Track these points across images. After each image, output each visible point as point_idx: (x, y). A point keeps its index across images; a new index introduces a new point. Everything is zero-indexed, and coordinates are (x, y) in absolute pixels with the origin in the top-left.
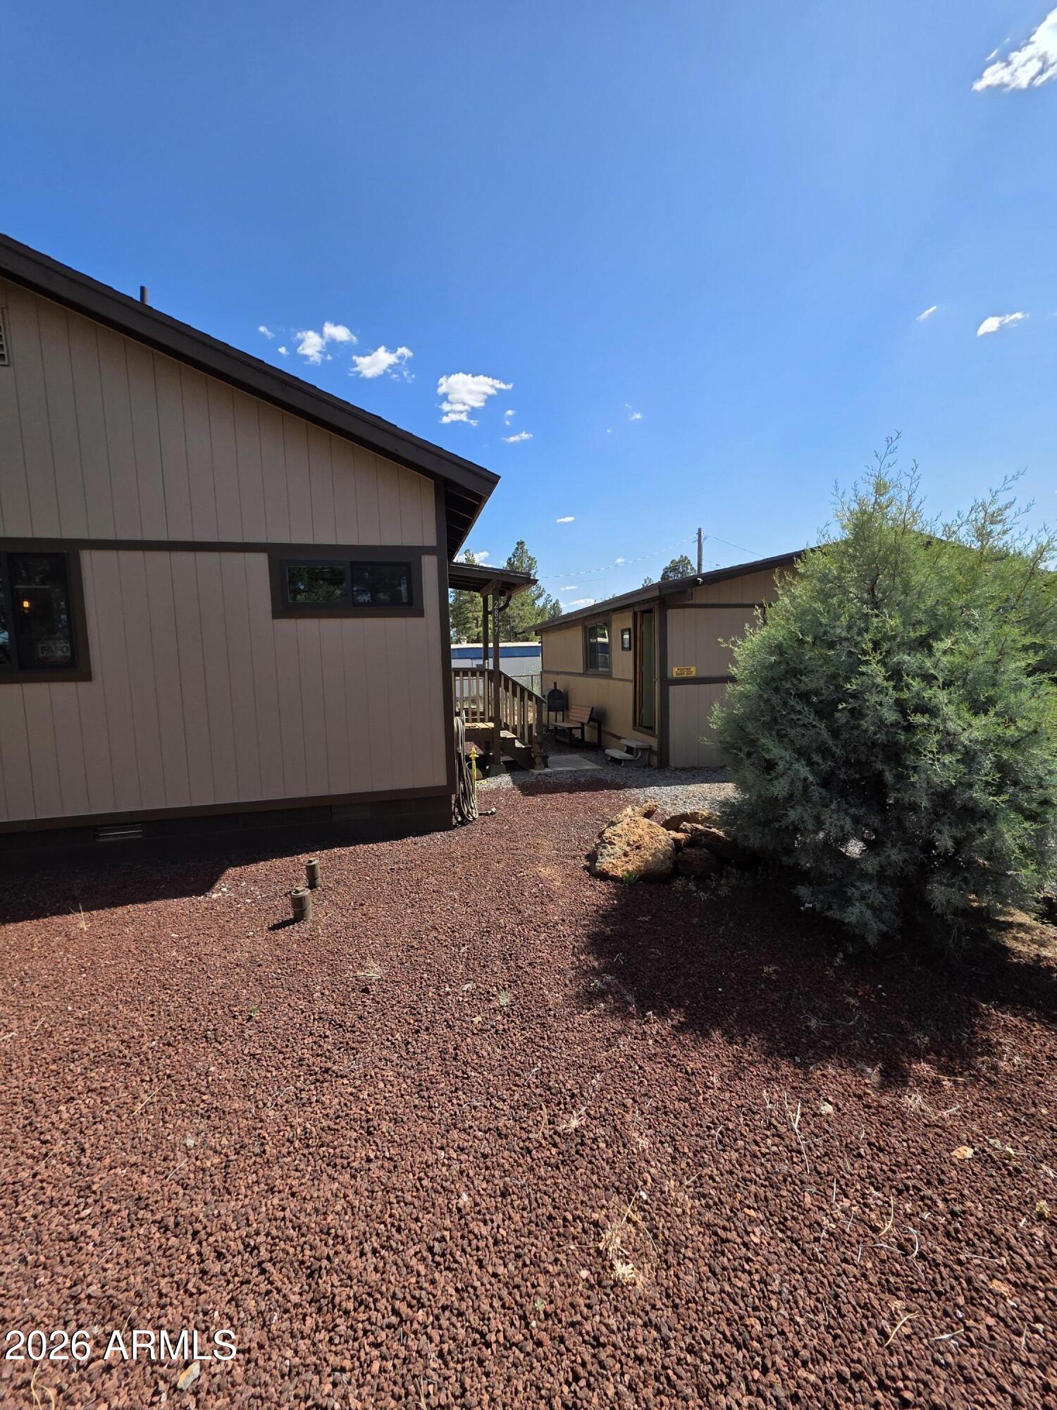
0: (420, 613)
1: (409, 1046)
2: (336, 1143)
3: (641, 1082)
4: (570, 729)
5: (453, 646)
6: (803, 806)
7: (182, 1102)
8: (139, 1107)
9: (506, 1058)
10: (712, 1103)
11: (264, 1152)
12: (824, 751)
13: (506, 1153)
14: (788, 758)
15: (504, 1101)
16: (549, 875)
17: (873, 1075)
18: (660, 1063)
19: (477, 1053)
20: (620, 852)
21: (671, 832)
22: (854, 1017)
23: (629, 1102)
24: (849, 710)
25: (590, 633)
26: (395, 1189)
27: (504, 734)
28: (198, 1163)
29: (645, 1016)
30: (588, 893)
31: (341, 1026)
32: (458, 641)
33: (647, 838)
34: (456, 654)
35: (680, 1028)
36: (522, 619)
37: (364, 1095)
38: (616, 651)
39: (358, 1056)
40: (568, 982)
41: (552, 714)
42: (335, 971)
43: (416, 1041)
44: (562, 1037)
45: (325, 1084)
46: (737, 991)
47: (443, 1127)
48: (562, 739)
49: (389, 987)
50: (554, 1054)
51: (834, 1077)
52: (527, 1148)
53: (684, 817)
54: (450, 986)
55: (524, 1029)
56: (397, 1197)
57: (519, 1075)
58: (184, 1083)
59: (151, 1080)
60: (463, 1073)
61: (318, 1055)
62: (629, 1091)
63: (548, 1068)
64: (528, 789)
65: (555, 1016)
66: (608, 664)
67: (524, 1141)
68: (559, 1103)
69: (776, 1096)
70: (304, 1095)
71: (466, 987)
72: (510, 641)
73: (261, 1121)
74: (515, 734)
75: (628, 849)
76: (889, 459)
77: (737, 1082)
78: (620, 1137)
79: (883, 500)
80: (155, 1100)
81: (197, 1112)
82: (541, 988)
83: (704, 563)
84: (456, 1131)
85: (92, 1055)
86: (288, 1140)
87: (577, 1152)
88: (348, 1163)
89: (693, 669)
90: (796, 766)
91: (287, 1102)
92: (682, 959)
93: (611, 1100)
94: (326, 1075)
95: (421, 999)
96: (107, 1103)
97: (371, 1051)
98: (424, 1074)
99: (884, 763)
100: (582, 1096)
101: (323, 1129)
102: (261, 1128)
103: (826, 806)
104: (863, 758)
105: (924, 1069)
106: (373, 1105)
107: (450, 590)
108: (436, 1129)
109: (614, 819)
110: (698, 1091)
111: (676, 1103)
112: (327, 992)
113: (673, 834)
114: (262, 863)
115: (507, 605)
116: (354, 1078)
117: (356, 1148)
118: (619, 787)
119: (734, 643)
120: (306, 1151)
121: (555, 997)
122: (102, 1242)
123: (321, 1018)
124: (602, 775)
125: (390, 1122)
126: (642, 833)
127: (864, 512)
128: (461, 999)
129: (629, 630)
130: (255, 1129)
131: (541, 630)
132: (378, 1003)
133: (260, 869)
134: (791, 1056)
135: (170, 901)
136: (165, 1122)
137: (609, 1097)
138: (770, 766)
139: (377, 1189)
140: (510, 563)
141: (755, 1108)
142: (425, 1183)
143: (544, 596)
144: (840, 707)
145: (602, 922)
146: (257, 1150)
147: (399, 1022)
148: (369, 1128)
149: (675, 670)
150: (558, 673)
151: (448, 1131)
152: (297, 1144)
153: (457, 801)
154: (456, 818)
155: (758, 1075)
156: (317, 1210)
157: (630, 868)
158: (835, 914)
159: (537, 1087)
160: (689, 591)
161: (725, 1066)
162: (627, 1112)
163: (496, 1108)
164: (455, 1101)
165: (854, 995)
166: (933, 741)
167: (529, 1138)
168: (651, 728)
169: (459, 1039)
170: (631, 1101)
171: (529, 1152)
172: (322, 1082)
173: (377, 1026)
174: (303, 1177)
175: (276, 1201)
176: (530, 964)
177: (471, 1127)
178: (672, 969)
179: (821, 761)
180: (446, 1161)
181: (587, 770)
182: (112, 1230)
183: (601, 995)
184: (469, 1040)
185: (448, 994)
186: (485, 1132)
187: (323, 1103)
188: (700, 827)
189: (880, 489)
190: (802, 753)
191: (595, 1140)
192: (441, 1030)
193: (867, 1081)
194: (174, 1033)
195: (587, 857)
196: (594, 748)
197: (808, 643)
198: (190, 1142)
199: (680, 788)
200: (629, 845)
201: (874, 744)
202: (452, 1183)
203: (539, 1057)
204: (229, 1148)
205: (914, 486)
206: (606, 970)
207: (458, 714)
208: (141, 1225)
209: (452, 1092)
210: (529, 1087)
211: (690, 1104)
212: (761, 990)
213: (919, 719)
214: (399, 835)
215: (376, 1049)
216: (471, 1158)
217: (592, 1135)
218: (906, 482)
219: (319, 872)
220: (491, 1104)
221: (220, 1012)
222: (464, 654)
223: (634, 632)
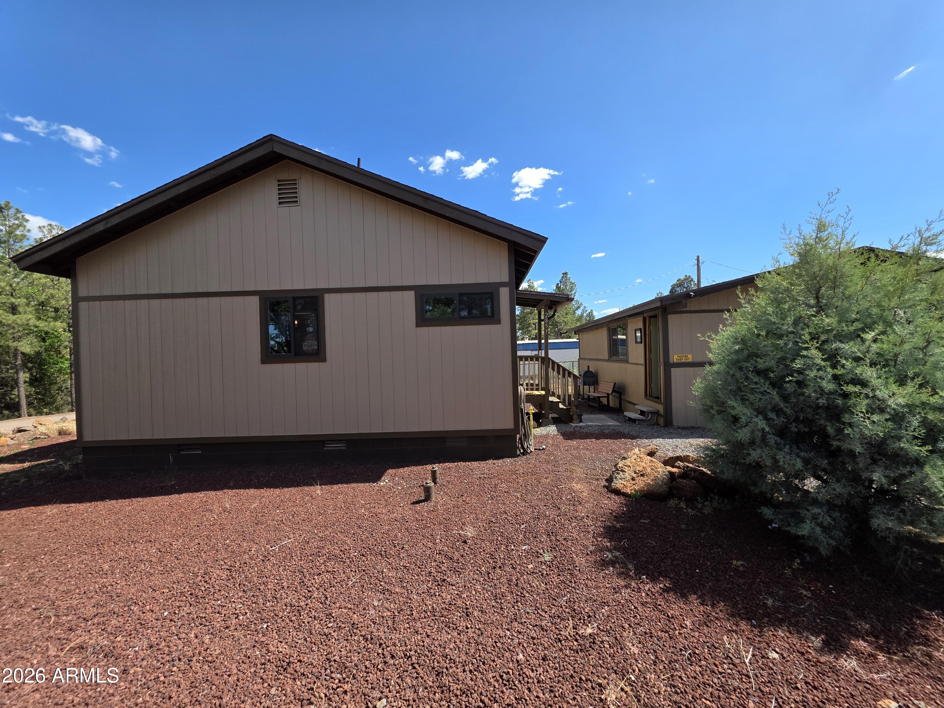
0: (498, 322)
1: (490, 575)
2: (449, 616)
3: (636, 616)
4: (599, 397)
5: (518, 342)
6: (762, 448)
7: (371, 584)
8: (350, 583)
9: (547, 589)
10: (685, 637)
11: (412, 614)
12: (778, 411)
13: (546, 639)
14: (749, 415)
15: (546, 612)
16: (579, 489)
17: (817, 642)
18: (649, 608)
19: (530, 584)
20: (629, 478)
21: (668, 467)
22: (805, 603)
23: (627, 626)
24: (796, 381)
25: (613, 332)
26: (482, 644)
27: (551, 399)
28: (380, 613)
29: (640, 579)
30: (606, 502)
31: (451, 559)
32: (523, 339)
33: (649, 470)
34: (521, 347)
35: (666, 590)
36: (566, 323)
37: (464, 596)
38: (631, 344)
39: (461, 576)
40: (589, 553)
41: (586, 387)
42: (447, 529)
43: (494, 573)
44: (584, 583)
45: (443, 587)
46: (711, 574)
47: (509, 619)
48: (593, 404)
49: (478, 542)
50: (578, 591)
51: (783, 638)
52: (559, 639)
53: (679, 458)
54: (514, 546)
55: (559, 575)
56: (483, 648)
57: (555, 600)
58: (371, 575)
59: (356, 571)
60: (521, 593)
61: (439, 572)
62: (627, 620)
63: (574, 599)
64: (568, 436)
65: (579, 570)
66: (626, 354)
67: (557, 635)
68: (580, 619)
69: (734, 641)
70: (432, 591)
71: (524, 548)
72: (558, 339)
73: (410, 599)
74: (560, 399)
75: (635, 475)
76: (829, 207)
77: (705, 628)
78: (618, 643)
79: (824, 235)
80: (358, 581)
81: (378, 590)
82: (571, 554)
83: (702, 280)
84: (516, 623)
85: (327, 555)
86: (424, 611)
87: (590, 647)
88: (456, 627)
89: (690, 356)
90: (755, 420)
91: (423, 593)
92: (671, 549)
93: (614, 622)
94: (443, 583)
95: (497, 551)
96: (336, 578)
97: (468, 574)
98: (498, 591)
99: (827, 420)
100: (595, 617)
101: (442, 609)
102: (410, 603)
103: (780, 450)
104: (810, 416)
105: (861, 644)
106: (469, 602)
107: (517, 307)
108: (505, 619)
109: (625, 456)
110: (675, 628)
111: (659, 632)
112: (443, 540)
113: (669, 468)
114: (406, 468)
115: (554, 315)
116: (459, 587)
117: (460, 621)
118: (633, 437)
119: (709, 337)
120: (434, 618)
121: (580, 561)
122: (338, 639)
123: (440, 553)
124: (621, 429)
125: (479, 611)
126: (645, 465)
127: (806, 244)
128: (521, 554)
129: (641, 329)
130: (407, 603)
131: (578, 331)
132: (472, 549)
133: (405, 471)
134: (749, 619)
135: (359, 484)
136: (363, 592)
137: (613, 621)
138: (736, 419)
139: (472, 641)
140: (558, 287)
141: (717, 645)
142: (498, 644)
143: (582, 308)
144: (787, 379)
145: (615, 520)
146: (409, 613)
147: (484, 561)
148: (467, 612)
149: (676, 357)
150: (590, 360)
151: (512, 622)
152: (429, 613)
153: (520, 439)
154: (520, 451)
155: (721, 626)
156: (440, 645)
157: (637, 488)
158: (792, 530)
159: (566, 608)
160: (684, 302)
161: (696, 617)
162: (625, 631)
163: (540, 615)
164: (516, 608)
165: (808, 589)
166: (863, 404)
167: (560, 634)
168: (658, 398)
169: (519, 575)
170: (628, 626)
171: (560, 641)
172: (441, 586)
173: (472, 562)
174: (433, 629)
175: (419, 638)
176: (565, 539)
177: (525, 622)
178: (663, 554)
179: (775, 418)
180: (511, 637)
181: (610, 426)
182: (342, 634)
183: (612, 563)
184: (525, 576)
185: (513, 550)
186: (534, 627)
187: (442, 597)
188: (691, 465)
189: (821, 227)
190: (760, 412)
191: (602, 642)
192: (508, 569)
193: (811, 645)
194: (366, 550)
195: (607, 480)
196: (617, 411)
197: (762, 336)
198: (376, 604)
199: (680, 441)
200: (635, 473)
201: (818, 407)
202: (514, 647)
203: (568, 592)
204: (395, 609)
205: (847, 225)
206: (615, 548)
207: (522, 385)
208: (356, 636)
209: (514, 603)
210: (561, 607)
211: (669, 635)
212: (730, 576)
213: (851, 388)
214: (484, 458)
215: (471, 573)
216: (525, 638)
217: (600, 639)
218: (841, 222)
219: (438, 476)
220: (538, 613)
221: (387, 543)
222: (526, 347)
223: (644, 331)
